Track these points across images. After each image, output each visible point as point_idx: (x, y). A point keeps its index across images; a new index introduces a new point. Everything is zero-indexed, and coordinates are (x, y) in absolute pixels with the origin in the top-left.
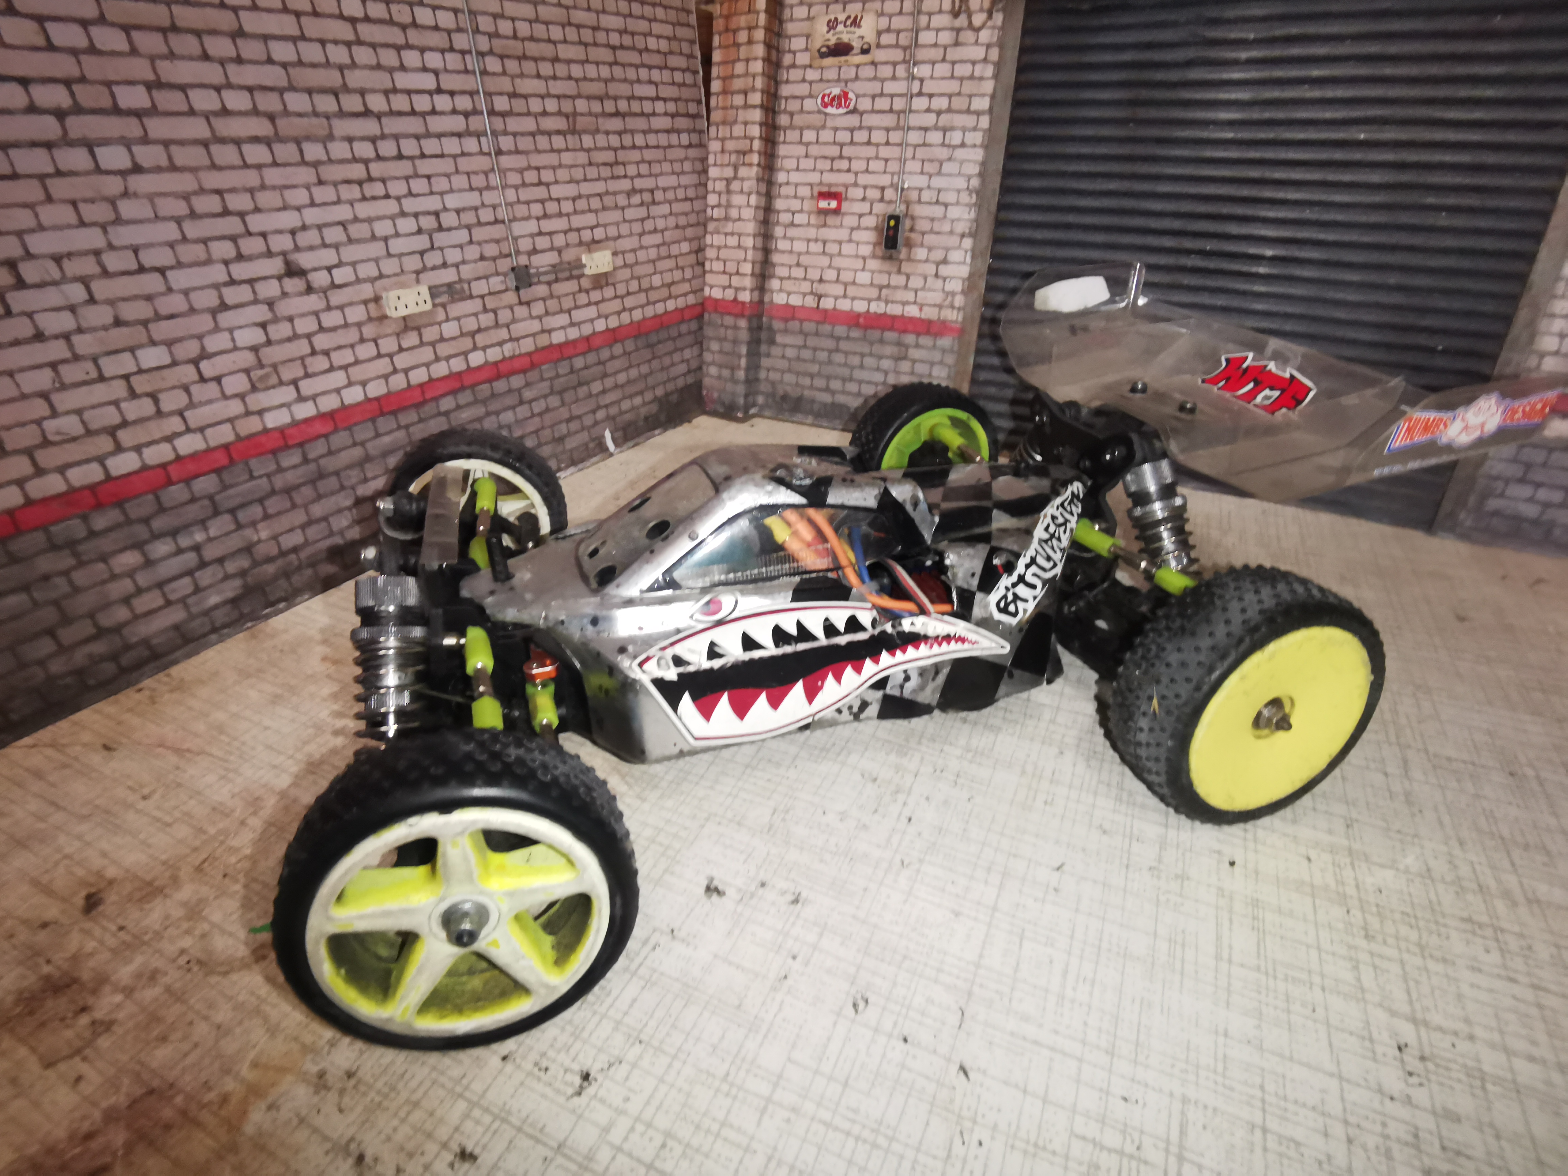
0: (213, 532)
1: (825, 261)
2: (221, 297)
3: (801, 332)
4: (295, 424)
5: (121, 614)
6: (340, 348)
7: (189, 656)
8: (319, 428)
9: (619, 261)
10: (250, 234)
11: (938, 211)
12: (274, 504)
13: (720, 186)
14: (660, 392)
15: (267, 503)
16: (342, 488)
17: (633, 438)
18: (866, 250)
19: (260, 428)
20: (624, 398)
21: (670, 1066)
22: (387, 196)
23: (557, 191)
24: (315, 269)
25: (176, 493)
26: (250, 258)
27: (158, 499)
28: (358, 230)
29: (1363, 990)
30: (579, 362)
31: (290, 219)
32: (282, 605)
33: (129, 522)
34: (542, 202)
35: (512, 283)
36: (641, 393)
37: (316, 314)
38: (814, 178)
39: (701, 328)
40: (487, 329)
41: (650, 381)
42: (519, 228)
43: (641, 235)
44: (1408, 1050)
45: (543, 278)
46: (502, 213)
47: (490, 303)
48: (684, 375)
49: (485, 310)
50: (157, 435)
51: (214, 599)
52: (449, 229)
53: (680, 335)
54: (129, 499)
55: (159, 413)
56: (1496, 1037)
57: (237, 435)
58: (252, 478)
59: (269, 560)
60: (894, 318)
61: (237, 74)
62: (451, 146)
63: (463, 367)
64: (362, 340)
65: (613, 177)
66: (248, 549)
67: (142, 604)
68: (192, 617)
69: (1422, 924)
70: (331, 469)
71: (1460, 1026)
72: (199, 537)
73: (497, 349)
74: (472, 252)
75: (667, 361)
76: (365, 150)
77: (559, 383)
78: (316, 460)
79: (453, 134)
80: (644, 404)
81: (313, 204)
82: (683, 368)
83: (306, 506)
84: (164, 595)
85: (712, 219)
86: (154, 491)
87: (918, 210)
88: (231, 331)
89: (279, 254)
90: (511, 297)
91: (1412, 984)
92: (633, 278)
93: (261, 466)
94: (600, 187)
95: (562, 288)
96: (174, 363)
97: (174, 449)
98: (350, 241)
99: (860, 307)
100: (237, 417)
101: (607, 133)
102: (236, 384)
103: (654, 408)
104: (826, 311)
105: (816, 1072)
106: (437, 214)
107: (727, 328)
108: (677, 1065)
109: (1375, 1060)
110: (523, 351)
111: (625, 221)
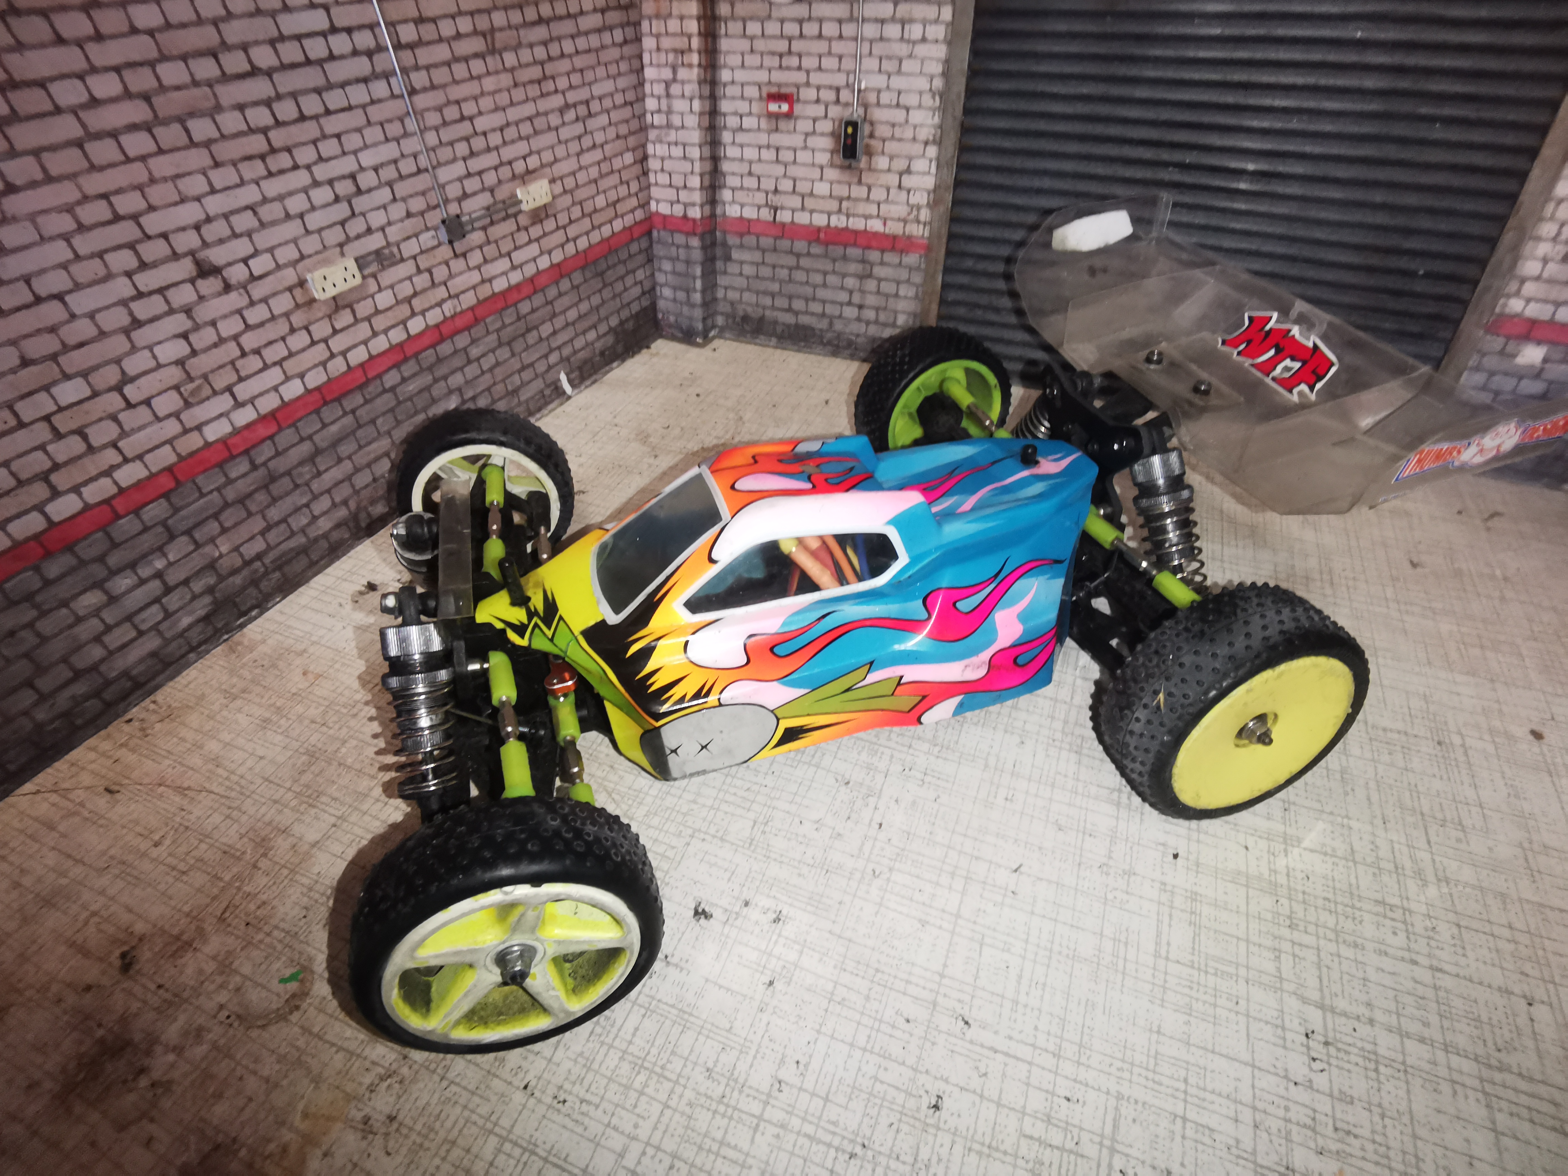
0: (172, 557)
1: (779, 170)
2: (131, 314)
3: (758, 247)
4: (237, 432)
5: (97, 652)
6: (270, 343)
7: (172, 678)
8: (263, 431)
9: (558, 188)
10: (149, 237)
11: (899, 116)
12: (229, 517)
13: (659, 89)
14: (614, 322)
15: (222, 517)
16: (297, 486)
17: (590, 375)
18: (823, 158)
19: (201, 443)
20: (577, 335)
21: (672, 1091)
22: (296, 167)
23: (481, 124)
24: (230, 264)
25: (127, 525)
26: (154, 265)
27: (108, 535)
28: (269, 212)
29: (1281, 979)
30: (525, 307)
31: (190, 213)
32: (254, 613)
33: (82, 563)
34: (467, 139)
35: (443, 235)
36: (595, 326)
37: (239, 312)
38: (762, 76)
39: (651, 246)
40: (424, 290)
41: (603, 312)
42: (444, 174)
43: (578, 155)
44: (1315, 1036)
45: (476, 225)
46: (423, 161)
47: (424, 262)
48: (639, 298)
49: (419, 271)
50: (94, 473)
51: (186, 621)
52: (369, 190)
53: (630, 256)
54: (78, 541)
55: (91, 449)
56: (1394, 1020)
57: (178, 455)
58: (202, 495)
59: (235, 572)
60: (856, 233)
61: (101, 54)
62: (358, 94)
63: (404, 336)
64: (293, 330)
65: (542, 95)
66: (211, 566)
67: (114, 639)
68: (167, 642)
69: (1340, 908)
70: (282, 470)
71: (1362, 1010)
72: (159, 564)
73: (438, 310)
74: (397, 211)
75: (619, 286)
76: (260, 117)
77: (506, 334)
78: (265, 464)
79: (358, 81)
80: (599, 337)
81: (213, 191)
82: (636, 291)
83: (262, 512)
84: (135, 627)
85: (652, 126)
86: (103, 528)
87: (877, 114)
88: (150, 348)
89: (185, 255)
90: (445, 252)
91: (1324, 970)
92: (574, 204)
93: (209, 481)
94: (529, 109)
95: (497, 231)
96: (95, 394)
97: (116, 483)
98: (263, 225)
99: (820, 220)
100: (175, 437)
101: (531, 46)
102: (167, 403)
103: (610, 340)
104: (783, 225)
105: (800, 1089)
106: (353, 177)
107: (678, 247)
108: (679, 1090)
109: (1285, 1047)
110: (464, 307)
111: (560, 142)
